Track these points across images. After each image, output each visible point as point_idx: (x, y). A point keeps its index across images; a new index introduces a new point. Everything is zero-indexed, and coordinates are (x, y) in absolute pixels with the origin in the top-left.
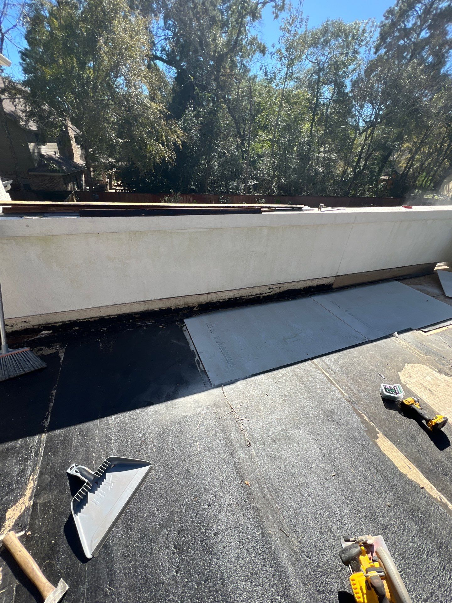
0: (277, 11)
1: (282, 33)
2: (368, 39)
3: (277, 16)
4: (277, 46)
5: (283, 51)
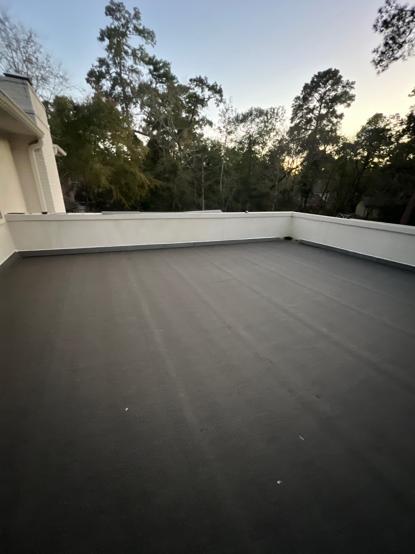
0: (218, 102)
3: (218, 105)
4: (219, 125)
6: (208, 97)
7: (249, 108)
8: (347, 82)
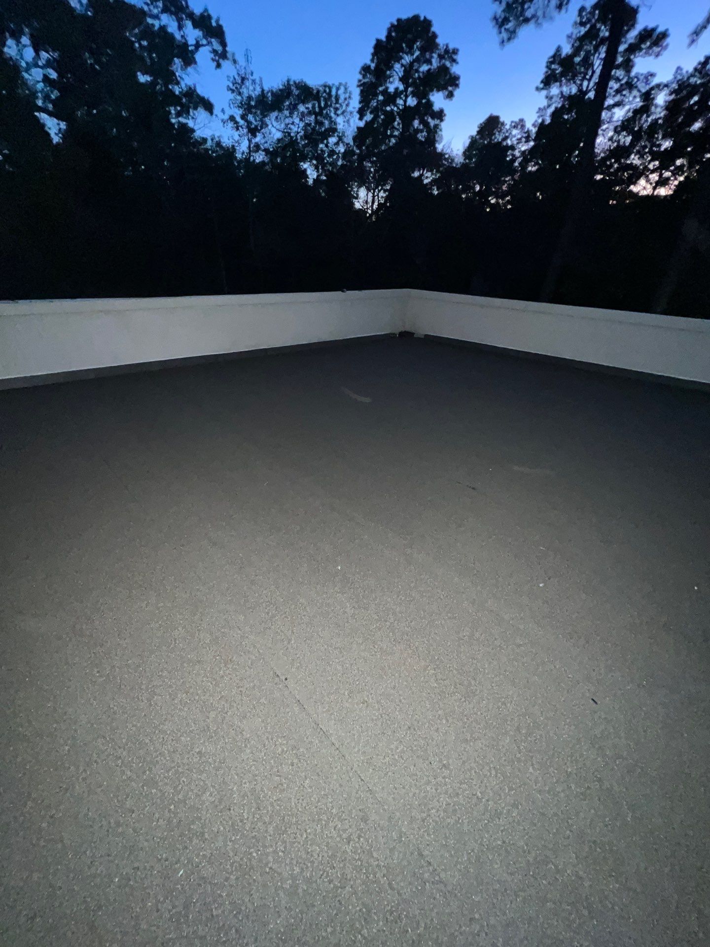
0: (217, 58)
1: (231, 96)
2: (344, 107)
3: (219, 66)
4: (229, 112)
5: (238, 119)
6: (194, 42)
7: (285, 80)
8: (445, 47)
